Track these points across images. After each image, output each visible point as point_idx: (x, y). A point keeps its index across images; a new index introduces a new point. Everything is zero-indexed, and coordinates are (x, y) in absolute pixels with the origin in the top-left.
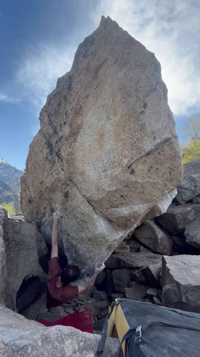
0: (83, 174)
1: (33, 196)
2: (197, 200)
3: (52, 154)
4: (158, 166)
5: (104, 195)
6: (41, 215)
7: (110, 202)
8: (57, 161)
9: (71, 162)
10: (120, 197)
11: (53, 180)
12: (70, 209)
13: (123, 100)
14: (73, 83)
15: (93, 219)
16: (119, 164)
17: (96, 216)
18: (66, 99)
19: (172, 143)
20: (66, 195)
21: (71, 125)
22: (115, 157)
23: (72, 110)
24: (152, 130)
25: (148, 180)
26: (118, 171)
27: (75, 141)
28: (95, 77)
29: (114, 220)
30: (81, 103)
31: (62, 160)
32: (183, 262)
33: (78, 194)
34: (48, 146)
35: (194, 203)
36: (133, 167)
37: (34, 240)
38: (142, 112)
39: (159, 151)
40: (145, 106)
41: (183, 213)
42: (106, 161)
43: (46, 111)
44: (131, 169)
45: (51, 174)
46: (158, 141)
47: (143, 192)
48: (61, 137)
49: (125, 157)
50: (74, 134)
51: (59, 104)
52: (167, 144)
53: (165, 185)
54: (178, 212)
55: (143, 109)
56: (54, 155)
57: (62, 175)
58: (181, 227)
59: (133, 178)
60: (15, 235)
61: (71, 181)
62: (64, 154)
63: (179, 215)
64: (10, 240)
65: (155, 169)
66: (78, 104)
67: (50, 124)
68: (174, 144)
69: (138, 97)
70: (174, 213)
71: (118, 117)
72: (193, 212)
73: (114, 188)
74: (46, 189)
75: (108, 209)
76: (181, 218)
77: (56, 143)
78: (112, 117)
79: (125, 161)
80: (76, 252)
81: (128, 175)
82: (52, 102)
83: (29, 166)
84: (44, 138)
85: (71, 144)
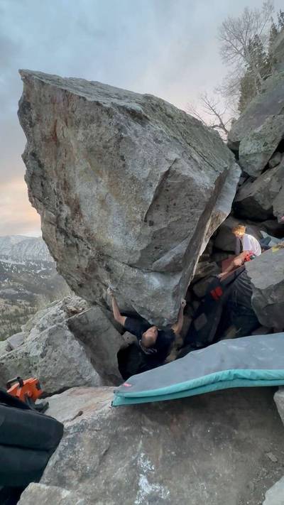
0: (108, 245)
1: (79, 280)
2: (274, 161)
3: (69, 238)
4: (174, 201)
5: (139, 255)
6: (99, 293)
7: (149, 258)
8: (78, 242)
9: (91, 239)
10: (154, 250)
11: (87, 261)
12: (119, 279)
13: (100, 161)
14: (40, 159)
15: (144, 280)
16: (135, 221)
17: (145, 276)
18: (45, 179)
19: (175, 171)
20: (108, 269)
21: (68, 203)
22: (127, 217)
23: (58, 187)
24: (143, 179)
25: (172, 219)
26: (138, 229)
27: (82, 216)
28: (58, 144)
29: (164, 270)
30: (62, 177)
31: (82, 240)
32: (265, 262)
33: (118, 264)
34: (61, 233)
35: (272, 168)
36: (149, 219)
37: (106, 320)
38: (124, 166)
39: (165, 188)
40: (122, 158)
41: (263, 188)
42: (121, 224)
43: (34, 197)
44: (148, 222)
45: (82, 256)
46: (156, 185)
47: (173, 233)
48: (66, 219)
49: (136, 213)
50: (77, 210)
51: (42, 185)
52: (169, 175)
53: (192, 214)
54: (256, 192)
55: (123, 162)
56: (72, 238)
57: (92, 253)
58: (266, 208)
59: (156, 229)
60: (86, 326)
61: (103, 255)
62: (80, 234)
63: (259, 194)
64: (85, 333)
65: (173, 206)
66: (59, 178)
67: (47, 208)
68: (177, 170)
69: (111, 153)
70: (251, 195)
71: (106, 178)
72: (275, 181)
73: (145, 245)
74: (86, 271)
75: (151, 264)
76: (263, 196)
77: (66, 226)
78: (100, 179)
79: (139, 217)
80: (149, 311)
81: (149, 228)
82: (34, 185)
83: (56, 256)
84: (50, 225)
85: (80, 221)
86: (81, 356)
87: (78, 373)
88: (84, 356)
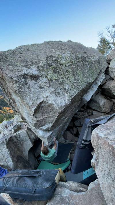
4: (46, 111)
10: (39, 124)
17: (37, 130)
19: (46, 101)
39: (41, 107)
44: (35, 117)
47: (46, 121)
58: (114, 94)
59: (38, 119)
63: (113, 87)
70: (109, 87)
73: (35, 123)
79: (31, 114)
86: (8, 155)
87: (6, 161)
88: (9, 155)
